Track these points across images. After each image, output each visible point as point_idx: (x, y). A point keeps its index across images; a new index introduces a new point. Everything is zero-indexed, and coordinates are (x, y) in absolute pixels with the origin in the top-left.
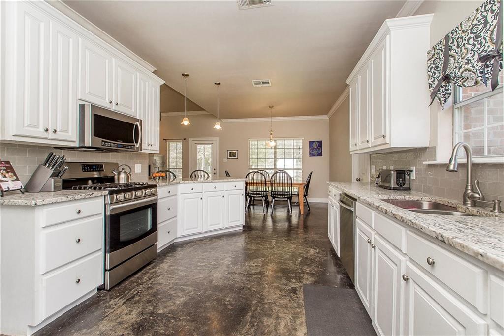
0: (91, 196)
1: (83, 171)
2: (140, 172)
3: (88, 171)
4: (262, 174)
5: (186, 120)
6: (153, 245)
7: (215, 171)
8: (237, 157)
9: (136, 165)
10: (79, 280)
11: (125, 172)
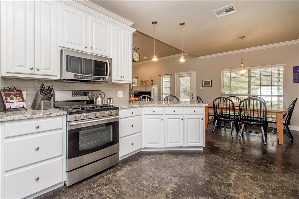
0: (50, 116)
1: (73, 96)
2: (122, 96)
3: (76, 96)
4: (239, 98)
5: (156, 57)
6: (117, 153)
7: (193, 96)
8: (210, 86)
9: (118, 92)
10: (38, 178)
11: (101, 97)
